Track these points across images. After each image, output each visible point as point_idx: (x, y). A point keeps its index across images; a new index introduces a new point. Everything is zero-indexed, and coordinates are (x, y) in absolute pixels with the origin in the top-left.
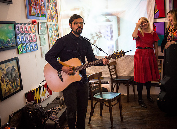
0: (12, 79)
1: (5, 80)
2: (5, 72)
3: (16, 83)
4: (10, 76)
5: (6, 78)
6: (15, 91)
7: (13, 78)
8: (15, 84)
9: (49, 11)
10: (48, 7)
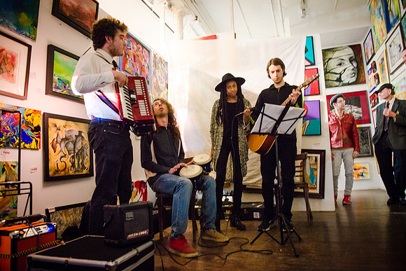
0: (74, 152)
1: (58, 148)
2: (62, 135)
3: (81, 161)
4: (71, 146)
5: (63, 144)
6: (77, 173)
7: (77, 151)
8: (79, 161)
9: (155, 79)
10: (155, 73)
